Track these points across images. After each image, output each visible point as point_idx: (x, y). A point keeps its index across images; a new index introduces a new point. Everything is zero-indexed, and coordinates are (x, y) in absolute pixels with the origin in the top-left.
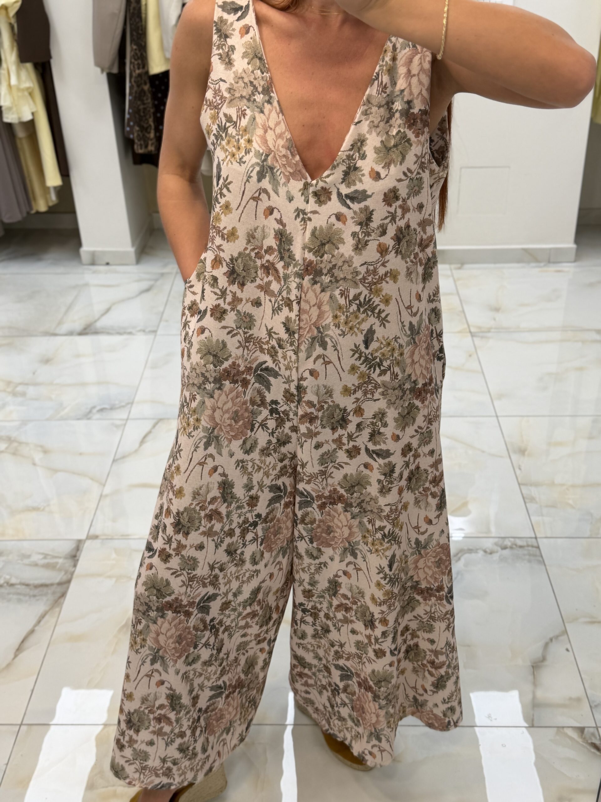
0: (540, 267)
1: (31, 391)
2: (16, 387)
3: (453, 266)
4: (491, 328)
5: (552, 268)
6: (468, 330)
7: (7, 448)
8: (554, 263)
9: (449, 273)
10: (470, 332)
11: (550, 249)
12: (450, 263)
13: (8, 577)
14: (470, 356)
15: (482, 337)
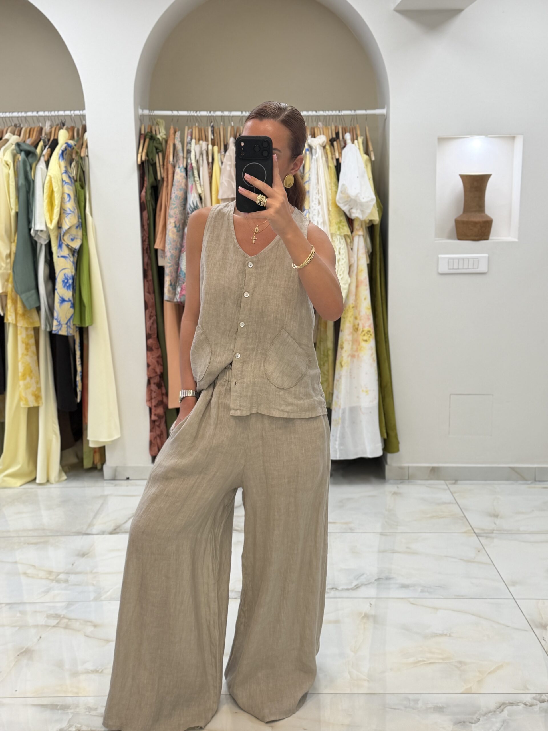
0: (528, 484)
1: (72, 578)
2: (58, 575)
3: (447, 482)
4: (494, 530)
5: (539, 485)
6: (472, 531)
7: (58, 624)
8: (540, 481)
9: (446, 487)
10: (475, 533)
11: (535, 468)
12: (444, 480)
13: (79, 726)
14: (479, 551)
15: (487, 537)
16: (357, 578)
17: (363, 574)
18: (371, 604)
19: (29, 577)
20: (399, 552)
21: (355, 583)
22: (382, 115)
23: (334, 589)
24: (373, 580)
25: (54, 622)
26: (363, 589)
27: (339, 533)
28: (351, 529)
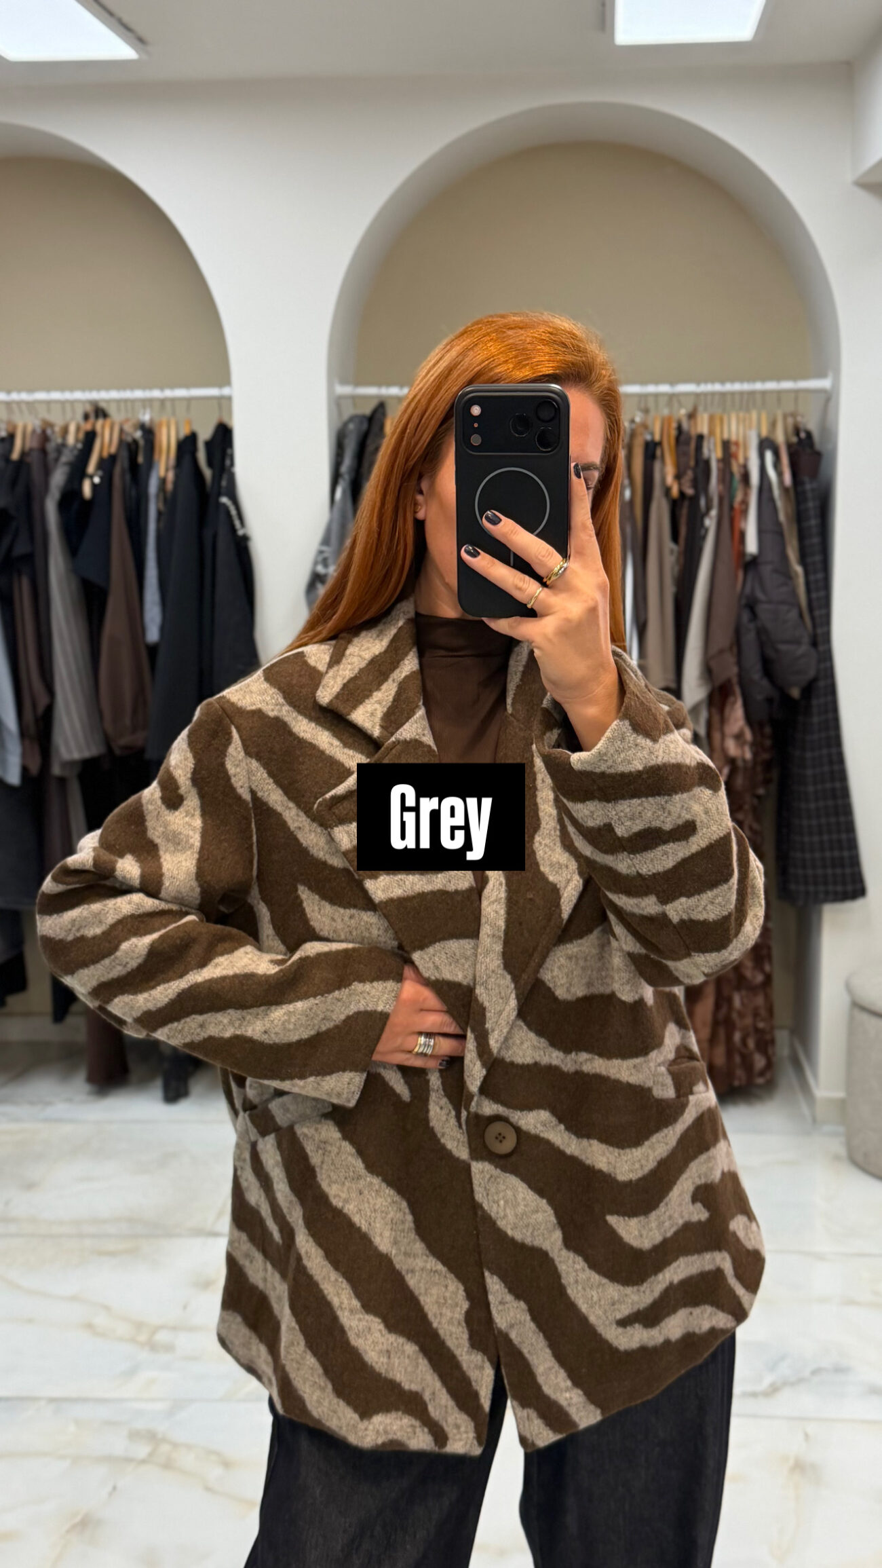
16: (772, 1366)
17: (783, 1358)
19: (96, 1334)
20: (856, 1303)
21: (768, 1380)
22: (822, 391)
24: (807, 1373)
25: (142, 1450)
26: (788, 1396)
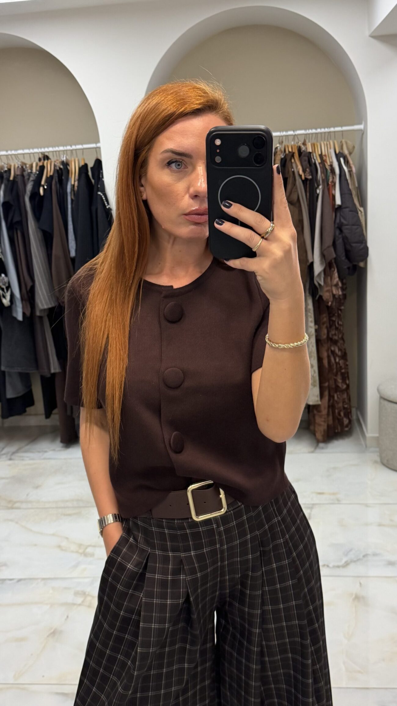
1: (98, 552)
2: (86, 548)
7: (83, 602)
16: (346, 554)
17: (351, 550)
18: (360, 584)
19: (62, 550)
20: (384, 525)
21: (345, 560)
22: (360, 130)
23: (326, 566)
24: (361, 557)
25: (79, 600)
26: (352, 566)
27: (327, 504)
28: (338, 500)
